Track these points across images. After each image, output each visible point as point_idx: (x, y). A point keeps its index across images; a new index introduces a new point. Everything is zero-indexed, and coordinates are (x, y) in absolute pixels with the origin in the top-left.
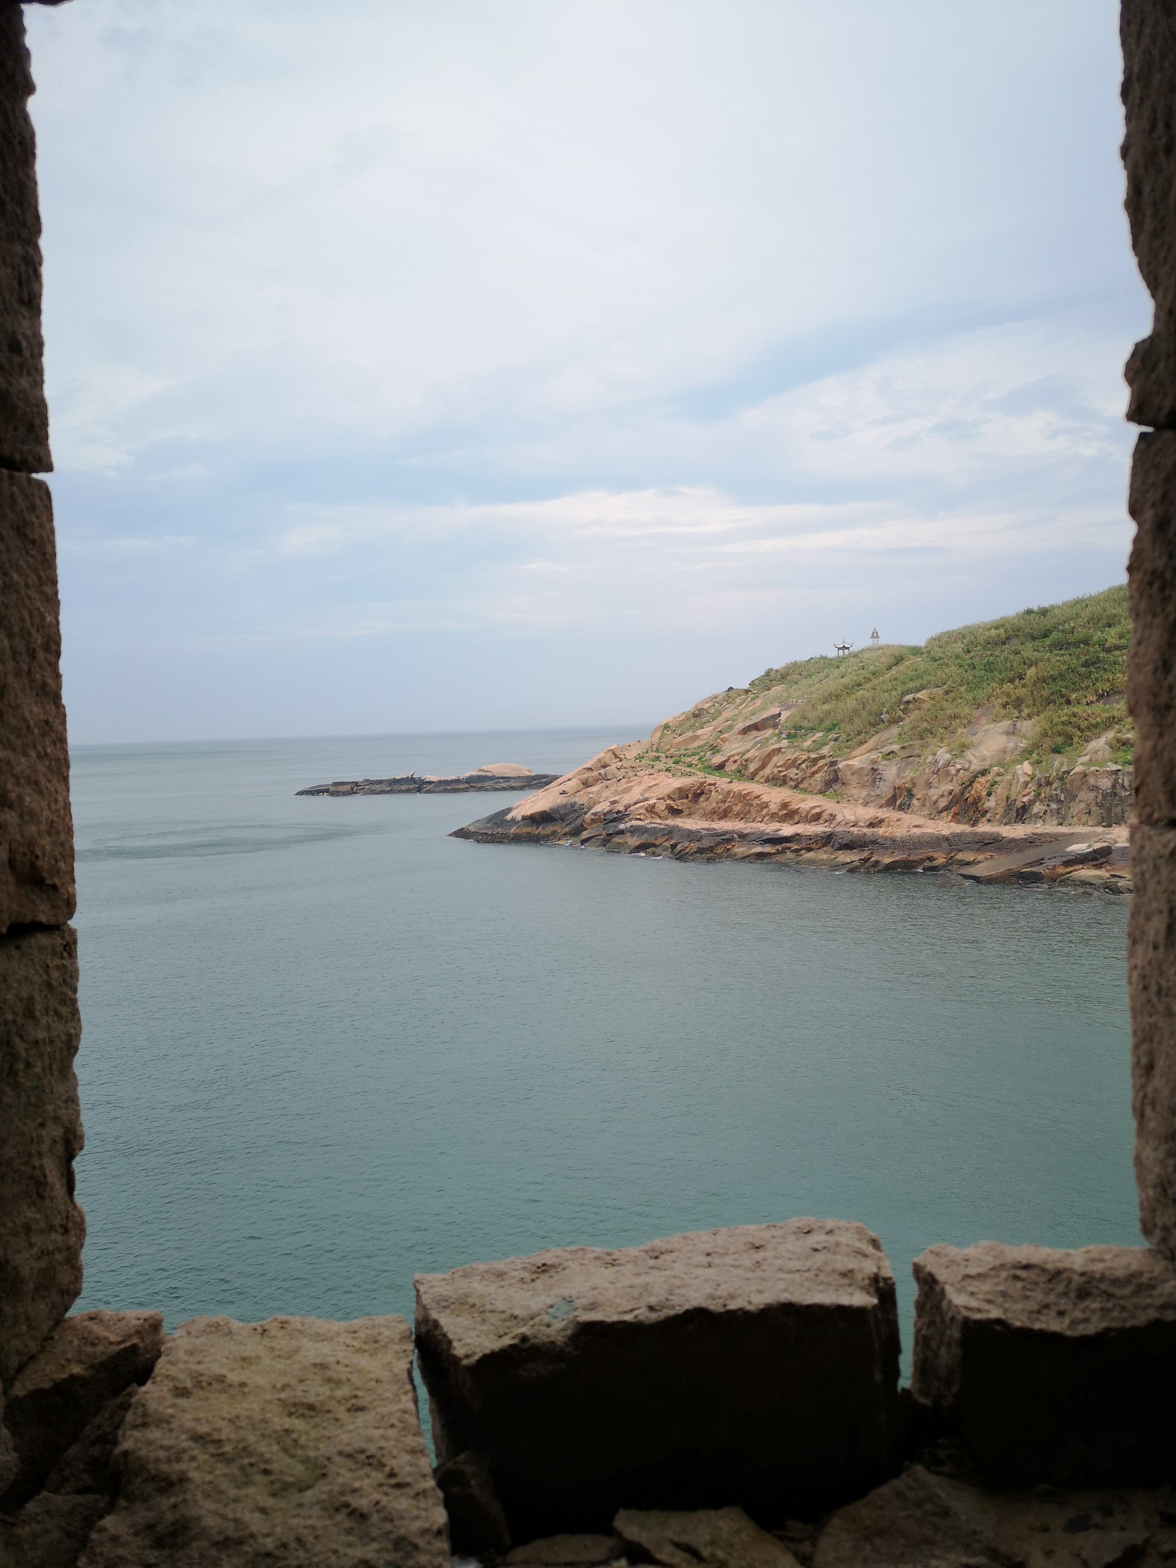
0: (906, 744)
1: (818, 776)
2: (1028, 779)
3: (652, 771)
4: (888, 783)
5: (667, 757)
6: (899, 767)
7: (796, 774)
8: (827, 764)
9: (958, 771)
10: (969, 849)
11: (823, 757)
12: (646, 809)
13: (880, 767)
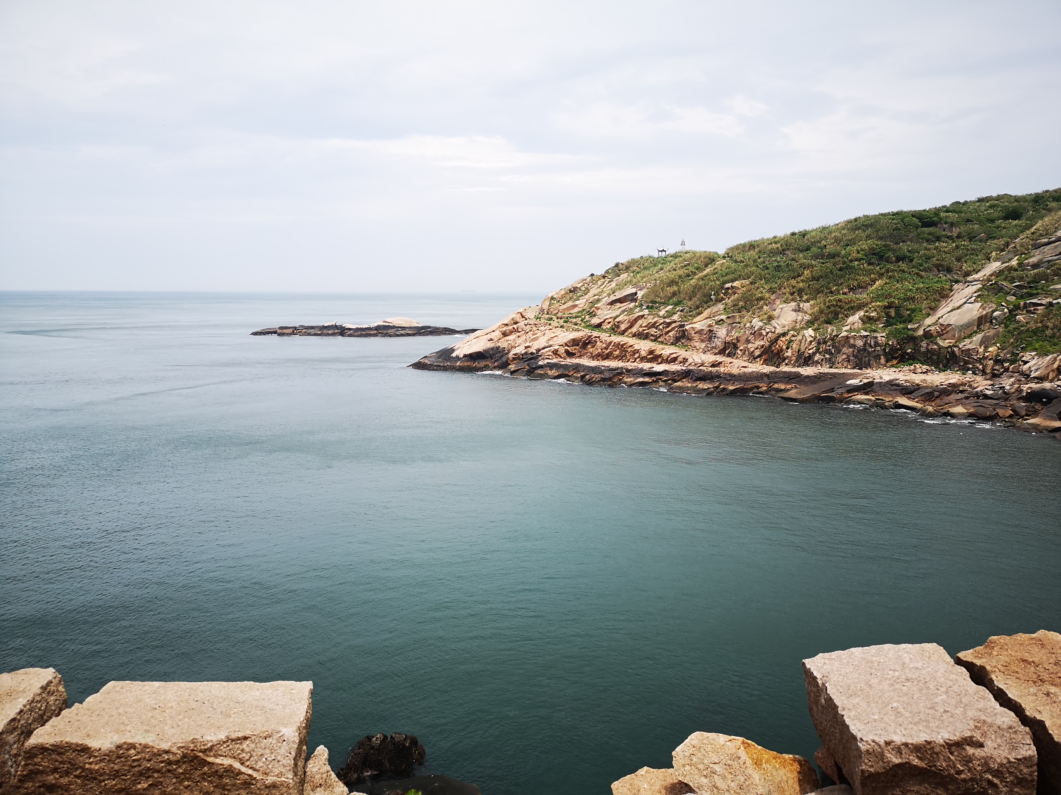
0: (730, 315)
1: (671, 334)
2: (812, 339)
3: (551, 327)
4: (720, 340)
5: (558, 318)
6: (728, 330)
7: (656, 332)
8: (677, 326)
9: (768, 333)
10: (781, 382)
11: (675, 322)
12: (553, 352)
13: (715, 329)
